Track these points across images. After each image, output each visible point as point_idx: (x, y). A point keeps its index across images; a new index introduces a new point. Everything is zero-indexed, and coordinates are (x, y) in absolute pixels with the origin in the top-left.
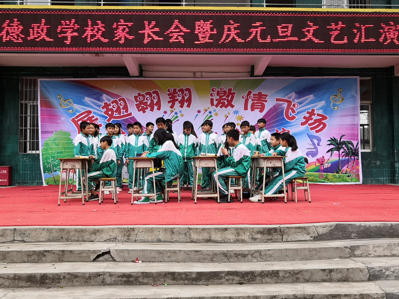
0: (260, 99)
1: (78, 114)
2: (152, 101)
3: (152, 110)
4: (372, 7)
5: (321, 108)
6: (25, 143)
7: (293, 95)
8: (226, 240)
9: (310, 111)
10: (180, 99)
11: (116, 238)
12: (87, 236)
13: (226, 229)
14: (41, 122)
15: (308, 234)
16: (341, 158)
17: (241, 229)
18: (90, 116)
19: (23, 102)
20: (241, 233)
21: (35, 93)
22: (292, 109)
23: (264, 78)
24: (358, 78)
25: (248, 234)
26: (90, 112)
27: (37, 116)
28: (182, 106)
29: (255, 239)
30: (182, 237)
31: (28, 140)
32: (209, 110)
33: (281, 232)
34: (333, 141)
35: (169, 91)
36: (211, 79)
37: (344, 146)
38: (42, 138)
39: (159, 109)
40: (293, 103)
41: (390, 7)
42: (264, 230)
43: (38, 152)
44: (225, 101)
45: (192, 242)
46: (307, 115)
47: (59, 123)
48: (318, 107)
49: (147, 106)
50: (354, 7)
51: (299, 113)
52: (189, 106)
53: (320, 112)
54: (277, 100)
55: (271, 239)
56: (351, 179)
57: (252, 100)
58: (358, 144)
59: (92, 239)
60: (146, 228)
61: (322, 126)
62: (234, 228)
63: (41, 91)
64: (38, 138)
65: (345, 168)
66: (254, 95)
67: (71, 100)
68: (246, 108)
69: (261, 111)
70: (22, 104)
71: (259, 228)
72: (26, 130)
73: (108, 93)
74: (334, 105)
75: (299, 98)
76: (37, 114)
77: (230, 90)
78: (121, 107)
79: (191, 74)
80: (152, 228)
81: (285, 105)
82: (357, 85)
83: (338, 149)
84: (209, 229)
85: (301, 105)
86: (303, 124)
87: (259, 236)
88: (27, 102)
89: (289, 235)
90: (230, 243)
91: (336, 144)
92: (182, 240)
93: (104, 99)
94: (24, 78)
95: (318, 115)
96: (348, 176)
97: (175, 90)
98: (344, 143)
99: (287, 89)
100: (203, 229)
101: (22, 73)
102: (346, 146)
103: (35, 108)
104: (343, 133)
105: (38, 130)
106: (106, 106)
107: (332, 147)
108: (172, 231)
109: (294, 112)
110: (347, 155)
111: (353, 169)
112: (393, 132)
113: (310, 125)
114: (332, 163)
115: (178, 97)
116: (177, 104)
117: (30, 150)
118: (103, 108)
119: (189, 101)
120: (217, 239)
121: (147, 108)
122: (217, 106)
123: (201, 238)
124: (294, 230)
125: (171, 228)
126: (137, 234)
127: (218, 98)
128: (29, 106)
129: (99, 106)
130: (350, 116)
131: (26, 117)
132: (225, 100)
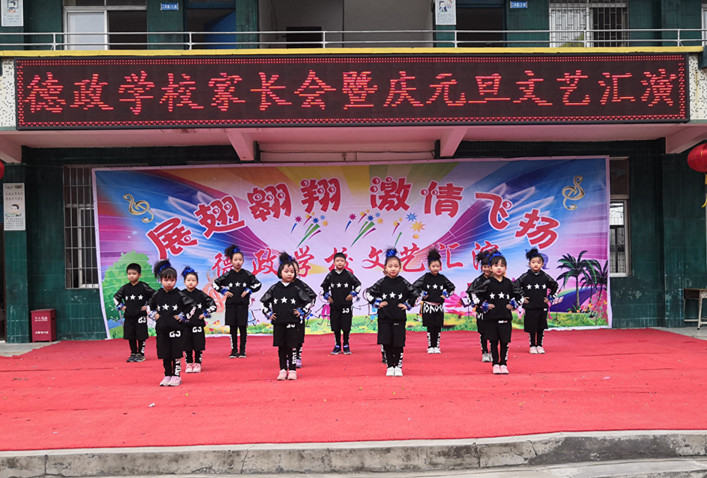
0: (450, 195)
1: (158, 224)
2: (277, 201)
3: (277, 215)
4: (631, 44)
5: (547, 208)
6: (76, 272)
7: (504, 187)
8: (388, 468)
9: (531, 213)
10: (321, 196)
11: (210, 468)
12: (163, 465)
13: (388, 450)
14: (100, 239)
15: (521, 454)
16: (579, 288)
17: (413, 449)
18: (178, 227)
19: (70, 205)
20: (413, 455)
21: (89, 190)
22: (502, 211)
23: (456, 160)
24: (608, 158)
25: (424, 456)
26: (177, 221)
27: (94, 229)
28: (324, 209)
29: (435, 465)
30: (317, 465)
31: (80, 266)
32: (368, 215)
33: (477, 452)
34: (568, 260)
35: (303, 184)
36: (370, 163)
37: (585, 268)
38: (102, 264)
39: (288, 213)
40: (503, 201)
41: (660, 44)
42: (449, 450)
43: (96, 286)
44: (395, 200)
45: (333, 471)
46: (527, 220)
47: (129, 240)
48: (543, 206)
49: (268, 209)
50: (601, 45)
51: (511, 216)
52: (336, 208)
53: (547, 214)
54: (478, 196)
55: (460, 465)
56: (596, 321)
57: (438, 197)
58: (606, 265)
59: (172, 470)
60: (258, 451)
61: (549, 236)
62: (400, 448)
63: (98, 187)
64: (95, 264)
65: (586, 304)
66: (440, 188)
67: (146, 203)
68: (427, 211)
69: (452, 215)
70: (68, 210)
71: (442, 447)
72: (76, 252)
73: (206, 190)
74: (569, 203)
75: (513, 193)
76: (93, 224)
77: (402, 181)
78: (227, 212)
79: (339, 157)
80: (268, 451)
81: (491, 204)
82: (605, 169)
83: (575, 274)
84: (360, 450)
85: (516, 204)
86: (519, 234)
87: (442, 460)
88: (76, 206)
89: (489, 457)
90: (395, 471)
91: (573, 266)
92: (317, 469)
93: (200, 199)
94: (69, 166)
95: (544, 219)
96: (591, 316)
97: (313, 182)
98: (585, 263)
99: (493, 179)
100: (352, 451)
101: (66, 158)
102: (589, 268)
103: (88, 217)
104: (584, 247)
105: (95, 250)
106: (203, 210)
107: (565, 270)
108: (301, 455)
109: (504, 215)
110: (590, 282)
111: (599, 305)
112: (662, 245)
113: (530, 235)
114: (565, 296)
115: (318, 194)
116: (317, 205)
117: (84, 283)
118: (198, 214)
119: (337, 200)
120: (373, 466)
121: (269, 213)
122: (381, 208)
123: (347, 464)
124: (497, 449)
125: (299, 451)
126: (243, 461)
127: (383, 193)
128: (79, 211)
129: (191, 211)
130: (594, 219)
131: (75, 231)
132: (393, 197)
